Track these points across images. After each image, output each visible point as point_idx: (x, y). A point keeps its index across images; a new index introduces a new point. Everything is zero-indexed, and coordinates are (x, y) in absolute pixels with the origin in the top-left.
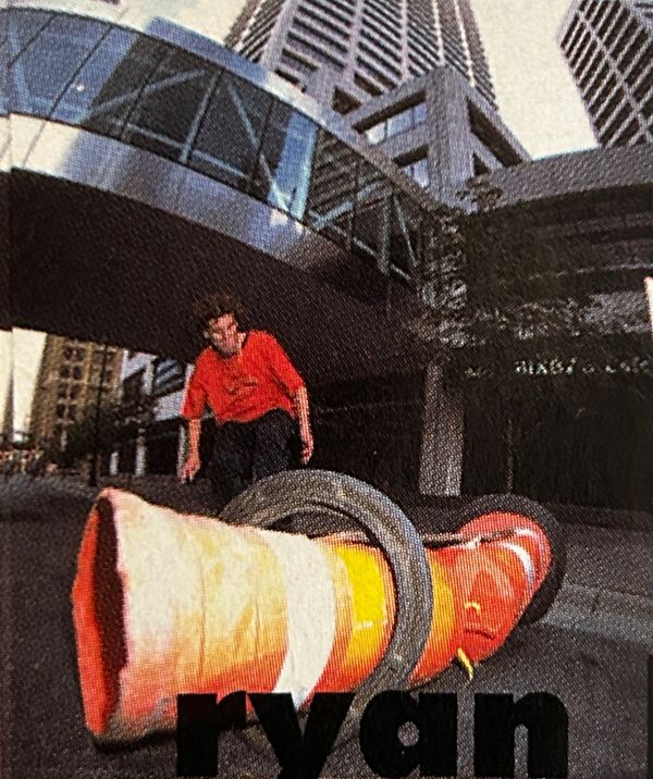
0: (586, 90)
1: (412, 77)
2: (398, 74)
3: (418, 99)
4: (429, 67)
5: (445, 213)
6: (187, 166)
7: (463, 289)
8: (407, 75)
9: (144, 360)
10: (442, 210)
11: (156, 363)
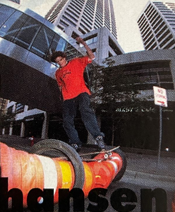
0: (143, 34)
1: (95, 29)
2: (91, 28)
3: (96, 35)
4: (100, 27)
5: (99, 67)
6: (30, 51)
7: (102, 88)
8: (93, 29)
9: (13, 103)
10: (98, 66)
11: (16, 104)
